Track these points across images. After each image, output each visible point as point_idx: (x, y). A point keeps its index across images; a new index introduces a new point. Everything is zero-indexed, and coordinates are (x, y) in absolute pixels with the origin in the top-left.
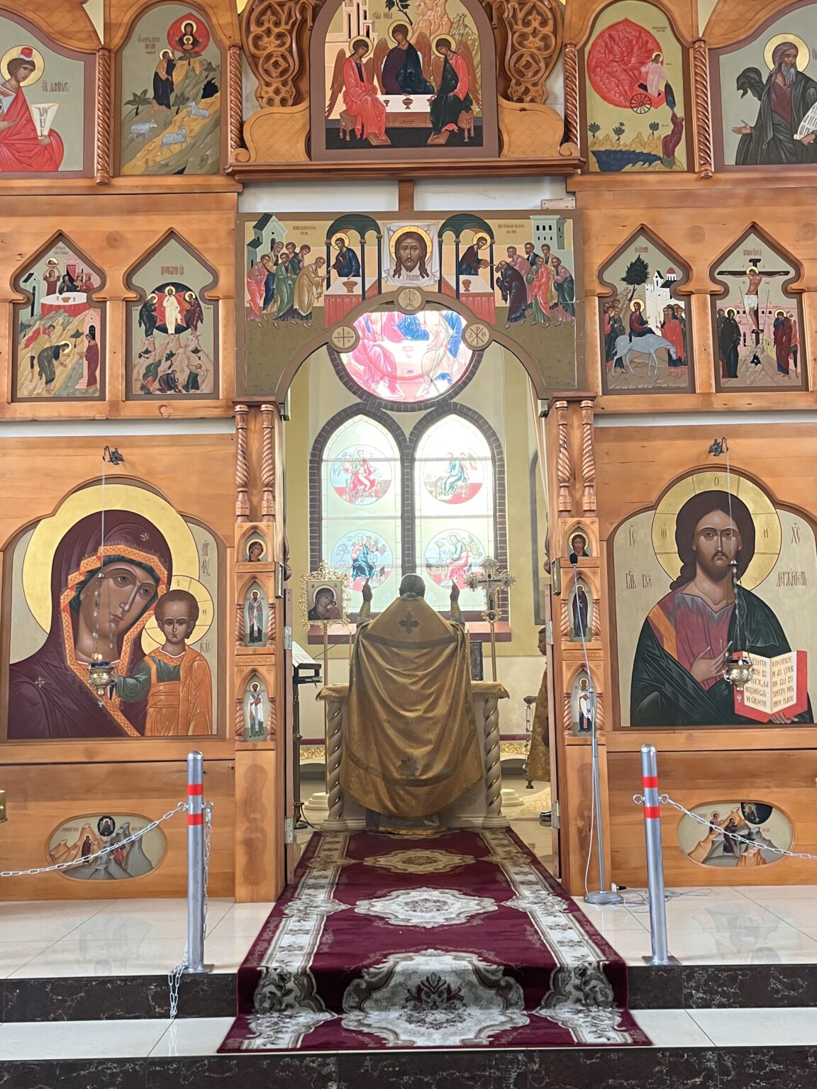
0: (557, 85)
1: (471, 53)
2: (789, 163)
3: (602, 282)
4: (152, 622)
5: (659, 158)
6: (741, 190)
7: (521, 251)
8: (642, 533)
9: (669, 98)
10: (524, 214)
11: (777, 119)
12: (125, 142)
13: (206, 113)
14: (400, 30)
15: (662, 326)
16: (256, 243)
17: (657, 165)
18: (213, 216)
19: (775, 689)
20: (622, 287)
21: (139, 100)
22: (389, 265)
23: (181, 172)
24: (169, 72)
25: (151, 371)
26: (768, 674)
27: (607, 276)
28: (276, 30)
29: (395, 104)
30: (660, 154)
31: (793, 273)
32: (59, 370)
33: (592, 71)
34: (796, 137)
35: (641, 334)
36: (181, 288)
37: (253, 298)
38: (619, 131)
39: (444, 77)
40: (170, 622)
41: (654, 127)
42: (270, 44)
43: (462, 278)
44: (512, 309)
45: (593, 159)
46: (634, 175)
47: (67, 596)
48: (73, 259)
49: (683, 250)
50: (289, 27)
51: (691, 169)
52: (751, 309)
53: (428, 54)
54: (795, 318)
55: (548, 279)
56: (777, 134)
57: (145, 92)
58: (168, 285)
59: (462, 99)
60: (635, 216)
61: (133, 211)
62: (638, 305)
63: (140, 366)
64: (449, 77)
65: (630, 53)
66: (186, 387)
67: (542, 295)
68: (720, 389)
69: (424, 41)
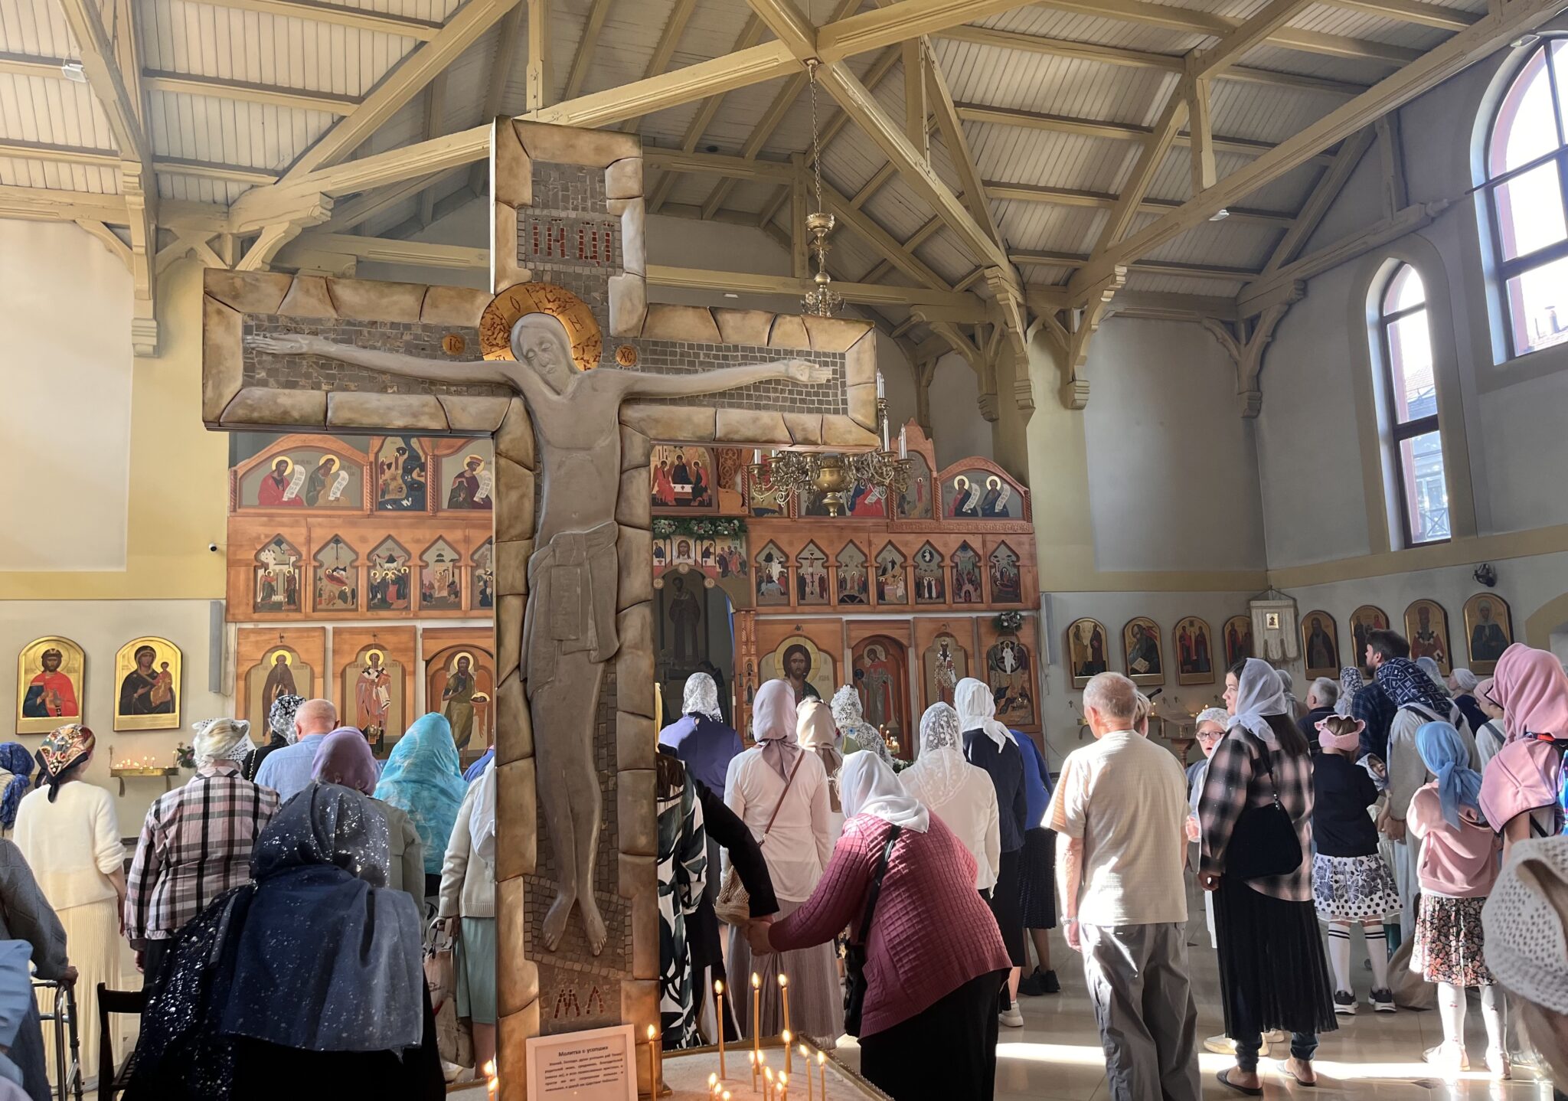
0: (738, 479)
5: (777, 512)
6: (807, 526)
7: (726, 549)
8: (770, 662)
14: (679, 457)
15: (778, 579)
17: (777, 515)
20: (763, 563)
22: (675, 554)
27: (758, 559)
29: (678, 488)
30: (778, 510)
35: (771, 582)
39: (697, 478)
43: (703, 560)
44: (723, 573)
46: (767, 518)
49: (786, 549)
51: (789, 516)
52: (810, 573)
53: (690, 468)
54: (826, 577)
55: (736, 561)
59: (703, 487)
60: (768, 536)
62: (769, 570)
64: (699, 478)
67: (734, 567)
68: (799, 605)
69: (689, 463)
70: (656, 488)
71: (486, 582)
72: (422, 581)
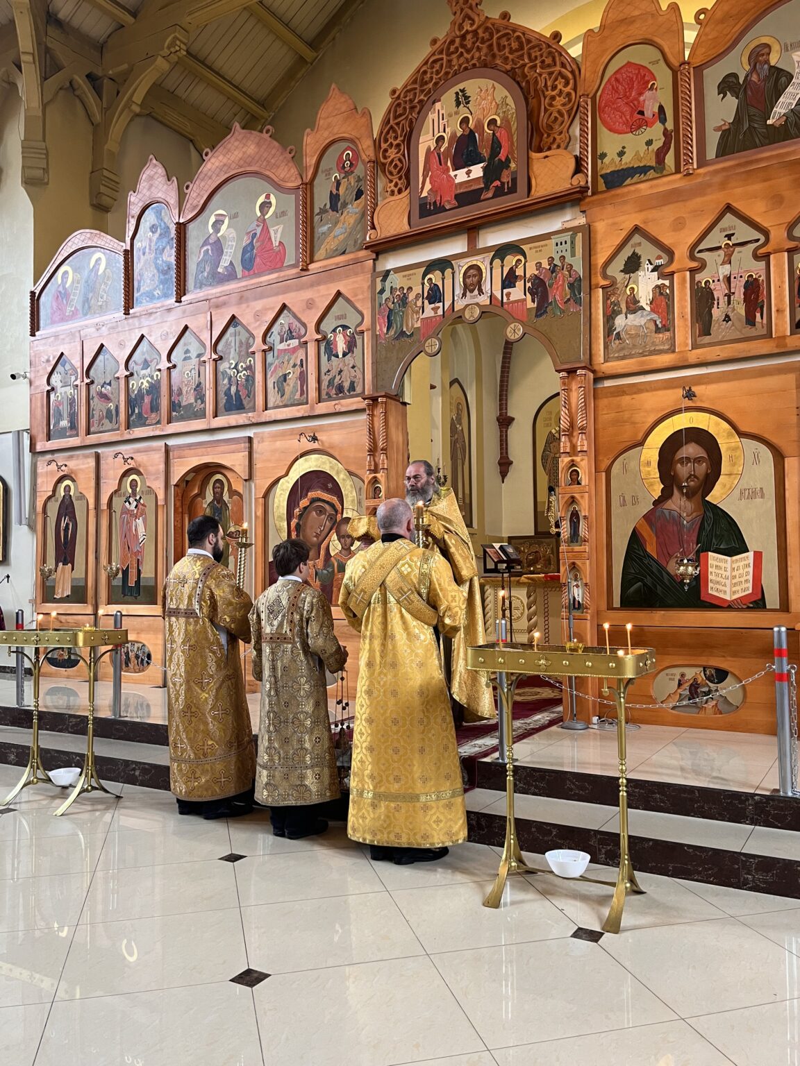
0: (576, 131)
1: (510, 124)
2: (762, 146)
3: (605, 276)
4: (335, 537)
5: (651, 168)
6: (717, 179)
7: (545, 265)
8: (632, 465)
9: (662, 116)
10: (547, 236)
11: (753, 111)
12: (316, 239)
13: (357, 210)
14: (464, 121)
15: (651, 303)
16: (382, 291)
17: (651, 174)
18: (360, 278)
19: (734, 581)
20: (620, 277)
21: (323, 211)
22: (458, 291)
23: (344, 253)
24: (338, 189)
25: (331, 382)
26: (729, 569)
28: (395, 143)
29: (461, 176)
30: (654, 164)
31: (763, 239)
32: (287, 389)
33: (602, 110)
34: (769, 122)
35: (634, 312)
36: (345, 327)
37: (382, 328)
38: (621, 154)
39: (492, 148)
40: (343, 537)
41: (649, 143)
42: (392, 153)
43: (505, 291)
44: (538, 308)
45: (601, 181)
46: (632, 186)
47: (294, 522)
48: (292, 320)
49: (667, 240)
50: (402, 138)
51: (678, 171)
52: (725, 277)
53: (482, 133)
54: (763, 278)
55: (564, 281)
56: (752, 124)
57: (325, 205)
58: (338, 327)
59: (504, 160)
60: (630, 220)
61: (318, 283)
62: (633, 289)
63: (325, 379)
64: (496, 145)
65: (631, 88)
66: (349, 391)
67: (559, 293)
68: (695, 346)
69: (479, 125)
70: (428, 186)
71: (230, 378)
72: (170, 386)
